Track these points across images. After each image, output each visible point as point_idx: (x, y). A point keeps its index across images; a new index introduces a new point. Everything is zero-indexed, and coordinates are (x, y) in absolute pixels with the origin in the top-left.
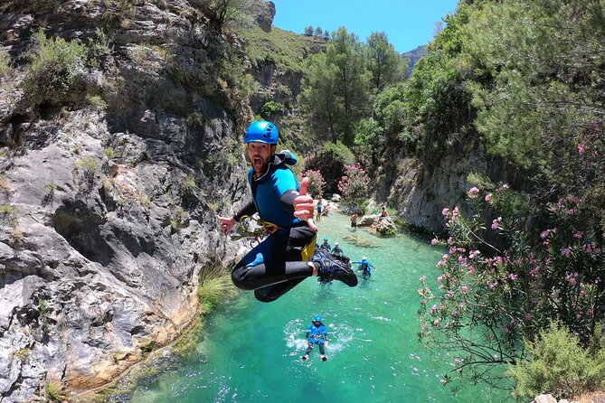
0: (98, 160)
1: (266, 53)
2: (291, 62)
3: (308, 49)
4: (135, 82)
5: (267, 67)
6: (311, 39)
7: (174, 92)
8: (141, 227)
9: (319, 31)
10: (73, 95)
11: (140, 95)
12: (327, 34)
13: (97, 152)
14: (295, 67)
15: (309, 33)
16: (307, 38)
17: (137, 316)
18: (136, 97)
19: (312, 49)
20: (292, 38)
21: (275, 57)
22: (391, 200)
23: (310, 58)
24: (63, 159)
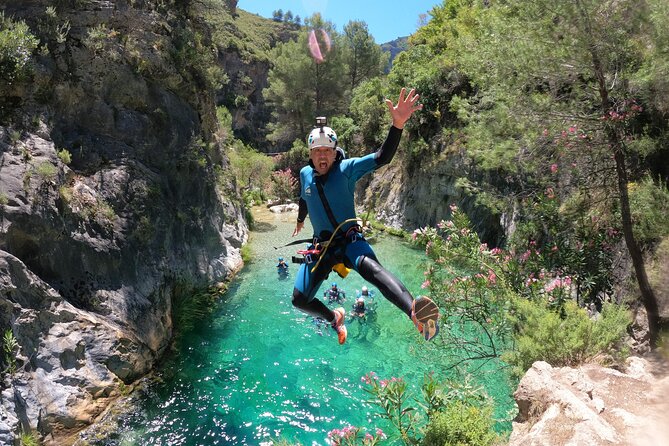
0: (52, 167)
1: (229, 39)
2: (256, 50)
3: (276, 35)
4: (90, 73)
5: (229, 55)
6: (280, 24)
7: (136, 85)
8: (104, 242)
9: (289, 15)
10: (19, 89)
11: (96, 88)
12: (298, 19)
13: (51, 156)
14: (260, 54)
15: (278, 17)
16: (275, 23)
17: (111, 345)
18: (91, 91)
19: (282, 35)
20: (258, 21)
21: (240, 44)
22: (368, 203)
23: (280, 47)
24: (12, 166)
